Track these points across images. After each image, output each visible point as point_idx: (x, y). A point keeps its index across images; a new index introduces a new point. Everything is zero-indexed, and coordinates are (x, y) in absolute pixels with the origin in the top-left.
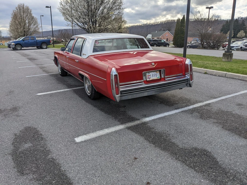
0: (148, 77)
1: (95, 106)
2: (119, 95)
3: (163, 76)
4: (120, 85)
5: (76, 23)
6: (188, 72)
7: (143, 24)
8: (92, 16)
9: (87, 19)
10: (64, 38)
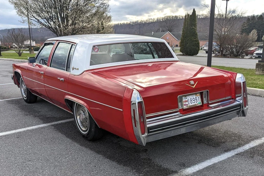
0: (184, 103)
1: (98, 152)
2: (146, 134)
3: (205, 101)
4: (147, 117)
5: (36, 19)
6: (241, 93)
7: (132, 22)
8: (61, 10)
9: (54, 14)
10: (17, 41)
